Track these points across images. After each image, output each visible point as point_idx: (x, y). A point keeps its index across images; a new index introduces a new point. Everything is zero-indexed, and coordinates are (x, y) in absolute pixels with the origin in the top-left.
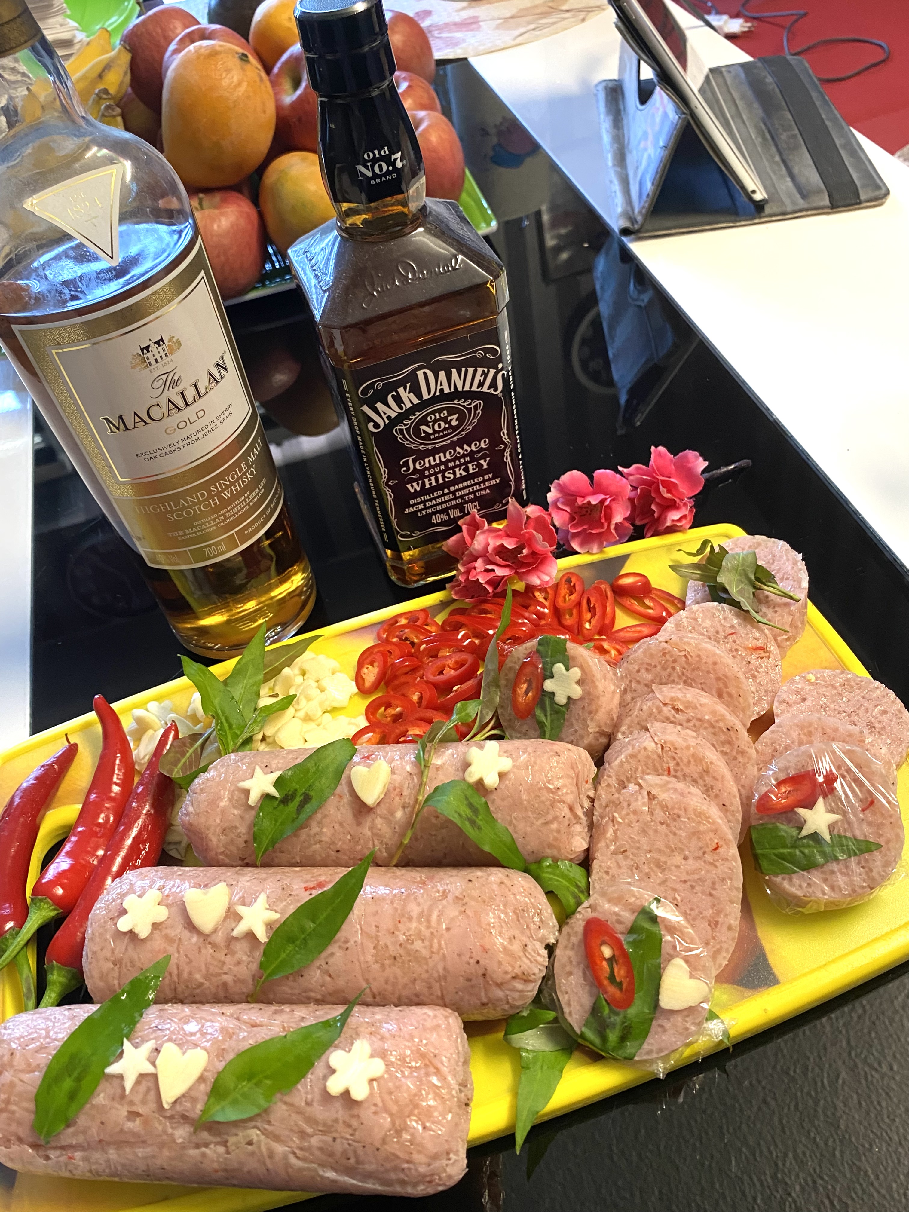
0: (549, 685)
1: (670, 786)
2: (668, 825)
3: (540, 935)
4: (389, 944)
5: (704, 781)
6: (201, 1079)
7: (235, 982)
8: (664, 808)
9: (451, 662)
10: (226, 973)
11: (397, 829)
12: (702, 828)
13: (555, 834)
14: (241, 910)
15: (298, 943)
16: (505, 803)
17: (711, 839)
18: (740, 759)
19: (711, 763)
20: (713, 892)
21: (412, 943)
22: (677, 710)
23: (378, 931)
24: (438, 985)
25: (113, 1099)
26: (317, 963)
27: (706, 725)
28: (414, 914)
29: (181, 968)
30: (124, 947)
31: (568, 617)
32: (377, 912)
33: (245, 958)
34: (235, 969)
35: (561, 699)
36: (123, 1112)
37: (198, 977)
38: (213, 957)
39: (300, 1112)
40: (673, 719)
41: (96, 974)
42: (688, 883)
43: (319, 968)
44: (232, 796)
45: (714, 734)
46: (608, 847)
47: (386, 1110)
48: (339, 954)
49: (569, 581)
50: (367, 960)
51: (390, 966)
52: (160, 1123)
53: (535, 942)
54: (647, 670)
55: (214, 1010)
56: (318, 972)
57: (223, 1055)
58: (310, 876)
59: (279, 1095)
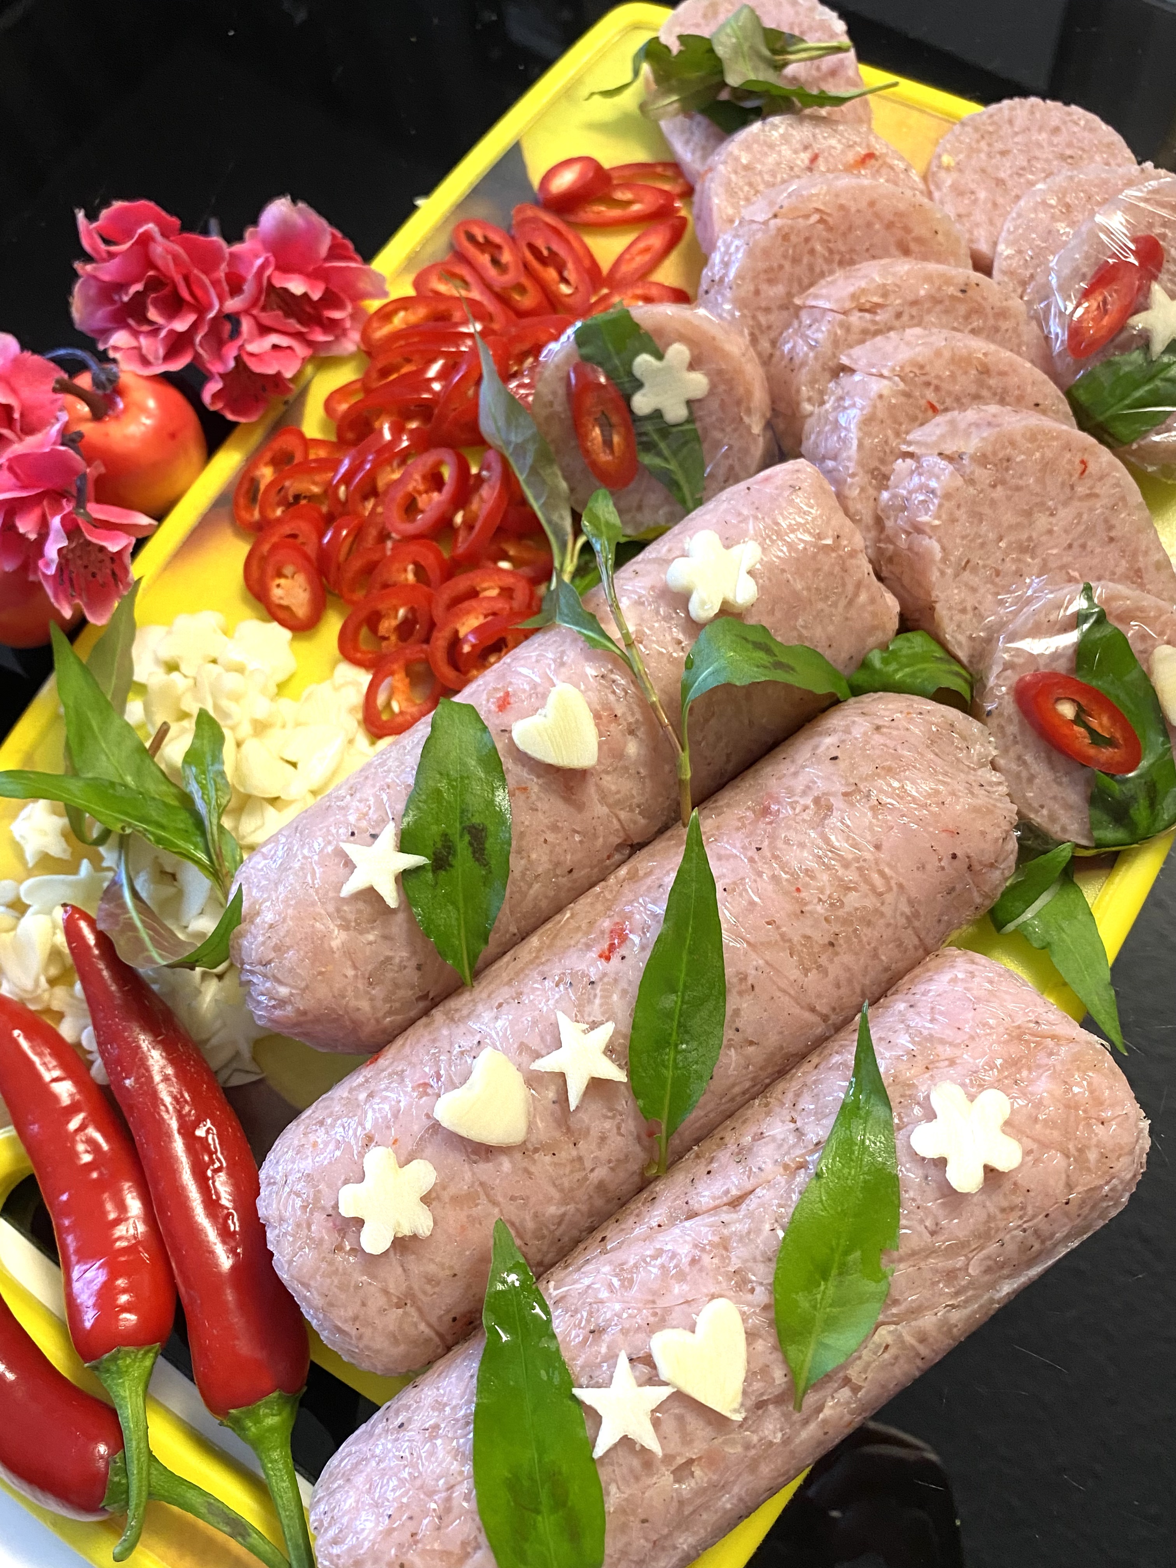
0: (642, 403)
1: (962, 426)
2: (1003, 482)
3: (975, 758)
4: (809, 932)
5: (990, 388)
6: (751, 1336)
7: (612, 1169)
8: (982, 460)
9: (416, 482)
10: (592, 1170)
11: (643, 772)
12: (1049, 454)
13: (870, 608)
14: (547, 1064)
16: (778, 614)
17: (1070, 461)
18: (1005, 325)
19: (985, 354)
20: (1112, 534)
21: (842, 903)
22: (872, 309)
23: (778, 928)
24: (910, 931)
25: (637, 1479)
26: (724, 1042)
27: (926, 306)
29: (517, 1223)
30: (399, 1270)
31: (517, 297)
32: (753, 904)
33: (608, 1125)
34: (604, 1154)
35: (676, 412)
36: (664, 1479)
37: (552, 1210)
38: (555, 1164)
39: (932, 1252)
40: (873, 328)
41: (380, 1343)
42: (1075, 544)
43: (729, 1047)
44: (343, 918)
45: (946, 312)
46: (943, 573)
47: (1045, 1146)
48: (745, 1004)
49: (471, 238)
50: (792, 978)
51: (830, 960)
52: (733, 1442)
53: (980, 772)
54: (771, 281)
55: (637, 1231)
56: (732, 1052)
57: (745, 1281)
58: (580, 935)
59: (884, 1260)
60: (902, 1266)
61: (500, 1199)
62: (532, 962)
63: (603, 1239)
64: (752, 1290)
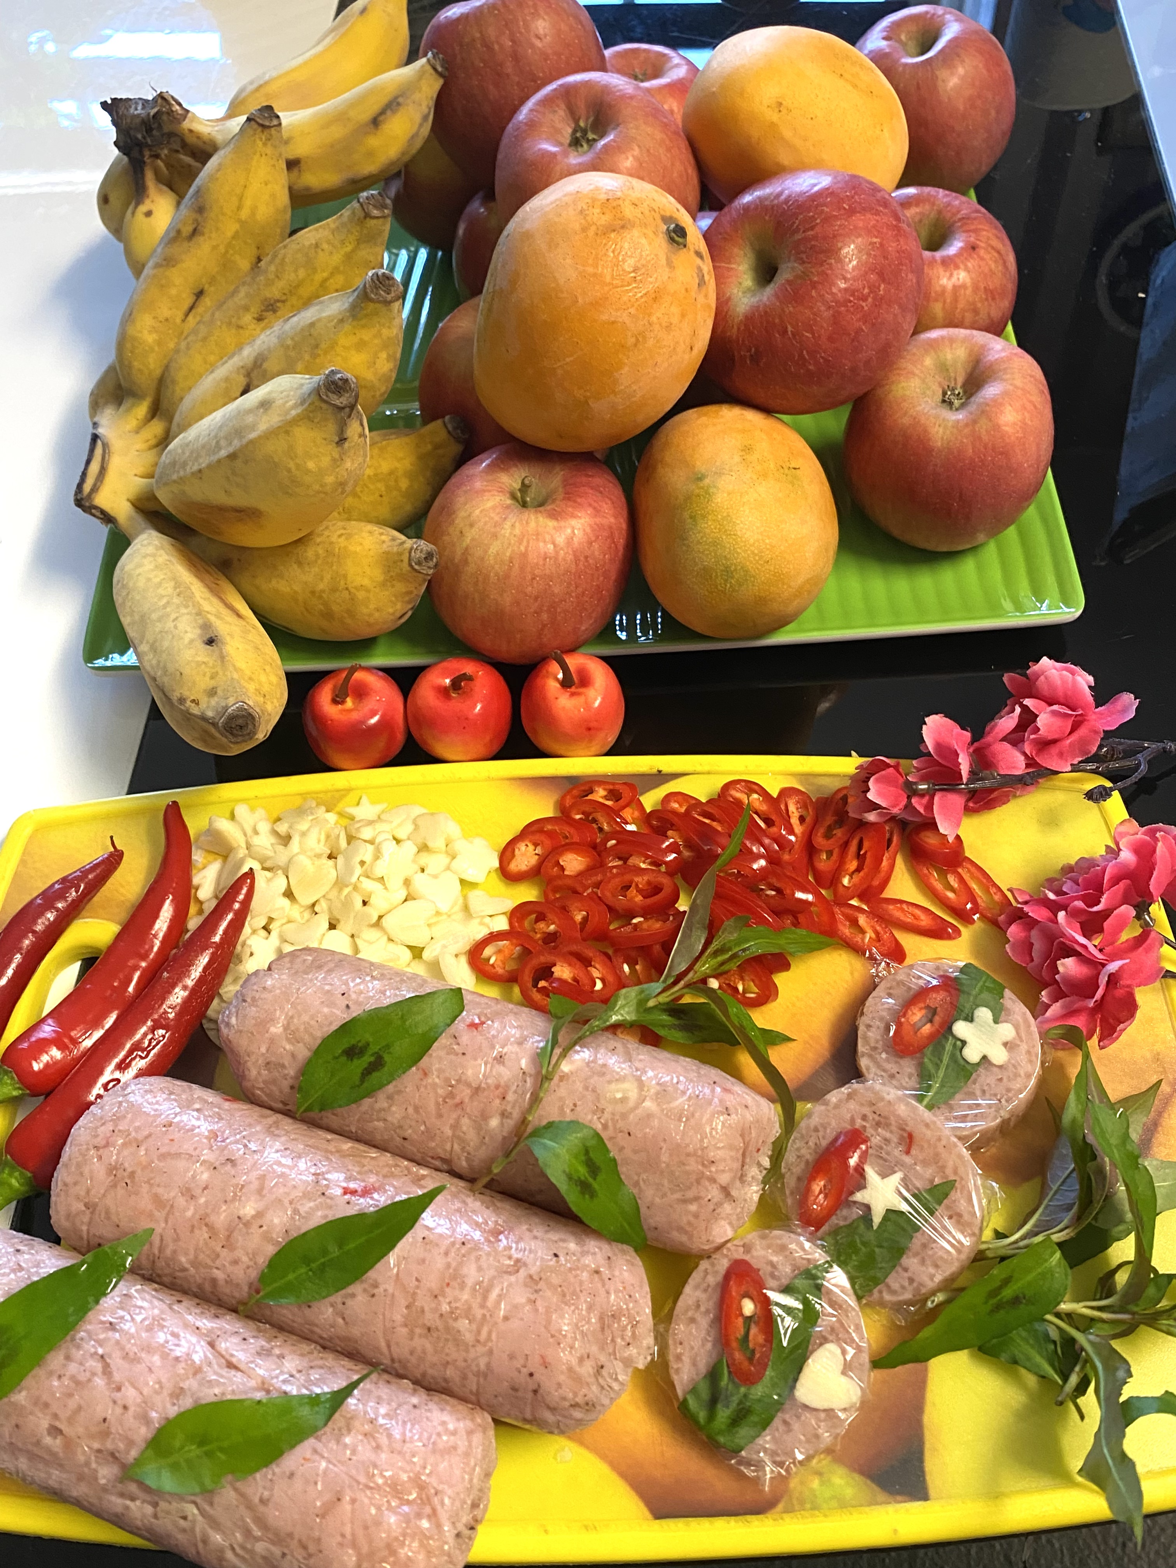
3: (626, 1355)
4: (426, 1309)
7: (227, 1282)
9: (641, 881)
10: (217, 1268)
13: (691, 1219)
15: (313, 1265)
21: (456, 1319)
23: (418, 1287)
24: (475, 1379)
25: (36, 1404)
26: (332, 1299)
28: (470, 1282)
29: (165, 1242)
31: (824, 856)
32: (423, 1261)
33: (245, 1259)
34: (230, 1268)
36: (45, 1423)
37: (183, 1259)
38: (206, 1244)
39: (250, 1507)
43: (332, 1305)
48: (361, 1298)
50: (395, 1318)
51: (420, 1336)
52: (84, 1452)
55: (190, 1318)
56: (331, 1310)
57: (178, 1398)
58: (357, 1169)
59: (230, 1477)
60: (232, 1494)
61: (170, 1223)
62: (327, 1151)
63: (180, 1301)
64: (174, 1404)
